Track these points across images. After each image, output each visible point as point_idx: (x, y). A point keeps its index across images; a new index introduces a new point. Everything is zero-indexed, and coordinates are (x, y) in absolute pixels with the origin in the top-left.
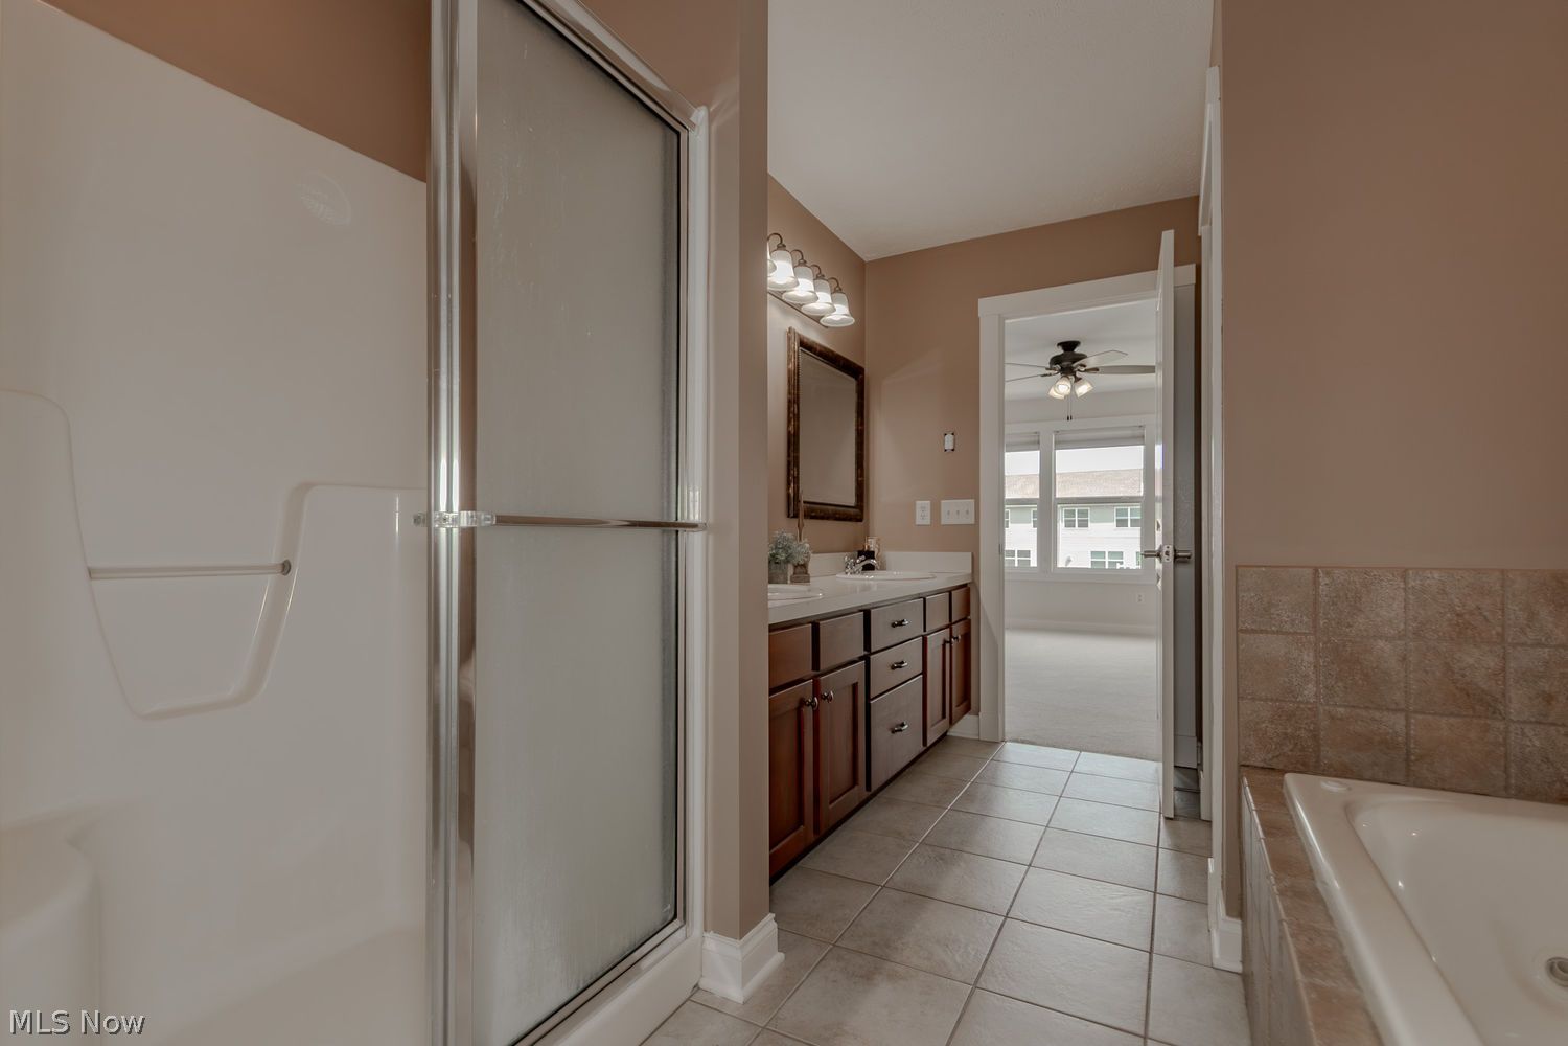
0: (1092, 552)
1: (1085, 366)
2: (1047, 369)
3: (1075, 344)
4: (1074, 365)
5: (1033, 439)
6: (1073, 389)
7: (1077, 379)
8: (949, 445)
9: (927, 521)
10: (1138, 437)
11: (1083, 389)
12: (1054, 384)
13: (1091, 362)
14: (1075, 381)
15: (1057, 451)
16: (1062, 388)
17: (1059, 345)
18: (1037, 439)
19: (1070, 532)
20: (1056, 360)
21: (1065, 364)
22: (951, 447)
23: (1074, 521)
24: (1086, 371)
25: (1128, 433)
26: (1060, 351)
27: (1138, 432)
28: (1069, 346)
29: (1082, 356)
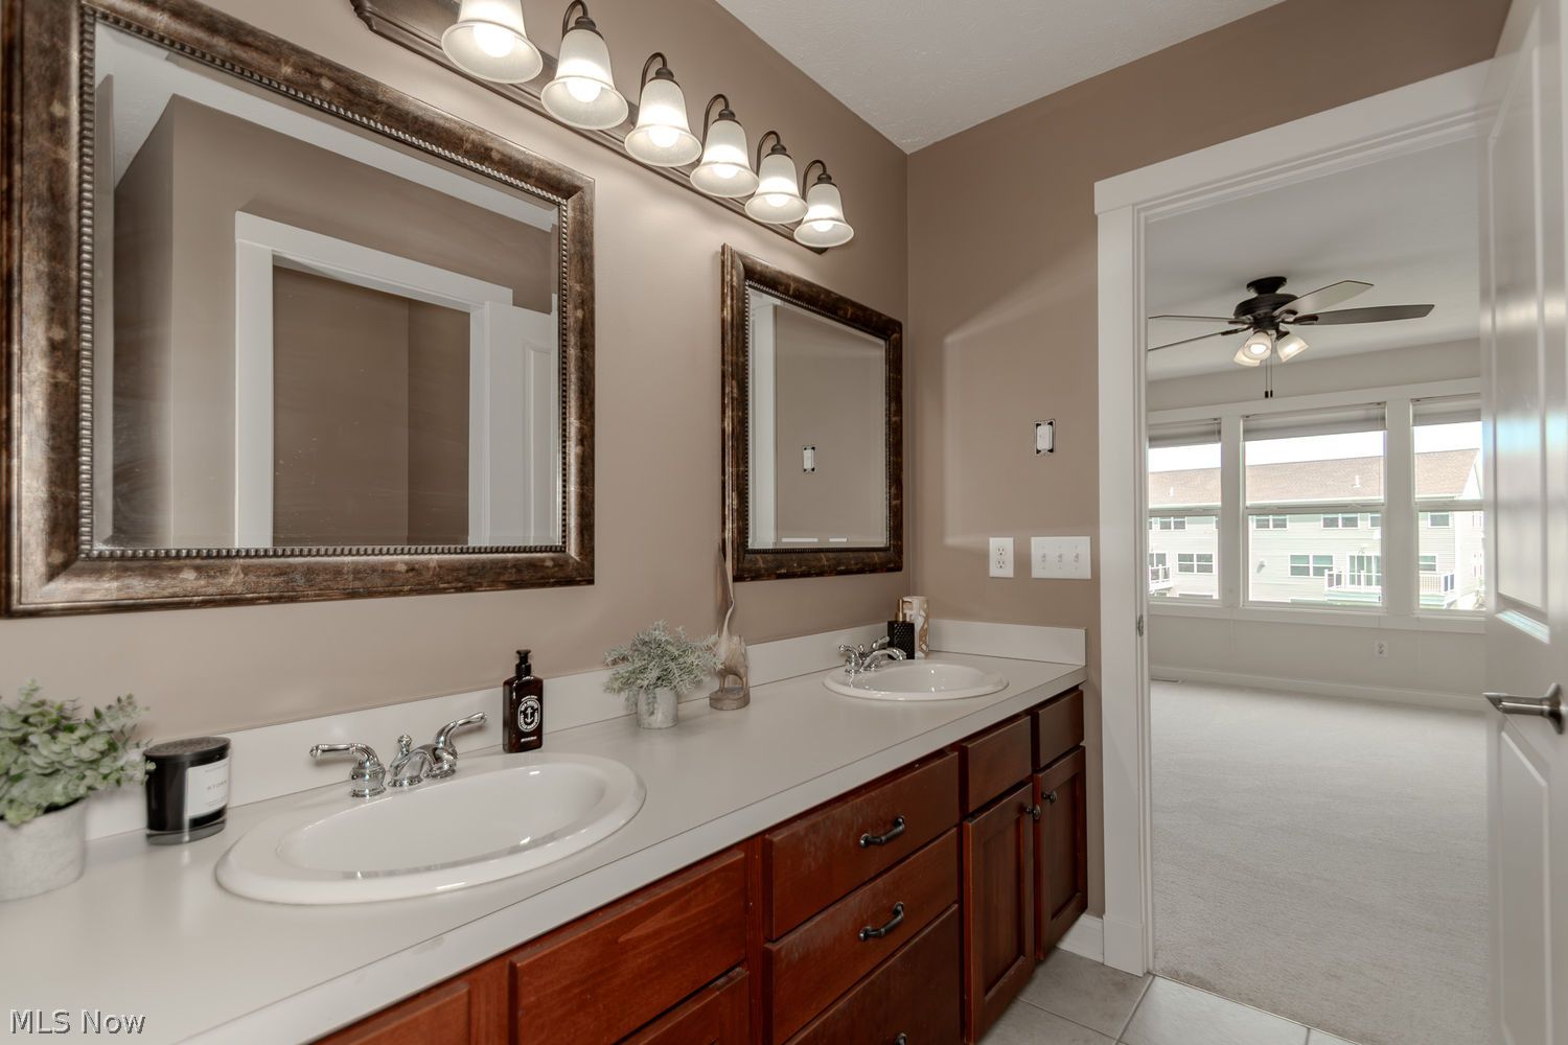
0: (1292, 557)
1: (1295, 313)
2: (1231, 322)
3: (1280, 281)
4: (1277, 312)
5: (1210, 428)
6: (1274, 350)
7: (1281, 335)
8: (1044, 443)
9: (1008, 571)
10: (1377, 419)
11: (1291, 349)
12: (1242, 345)
13: (1305, 307)
14: (1278, 338)
15: (1247, 443)
16: (1256, 349)
17: (1249, 286)
18: (1216, 427)
19: (1264, 533)
20: (1245, 308)
21: (1261, 312)
22: (1049, 447)
23: (1268, 520)
24: (1296, 321)
25: (1360, 413)
26: (1253, 294)
27: (1375, 412)
28: (1268, 286)
29: (1292, 298)
